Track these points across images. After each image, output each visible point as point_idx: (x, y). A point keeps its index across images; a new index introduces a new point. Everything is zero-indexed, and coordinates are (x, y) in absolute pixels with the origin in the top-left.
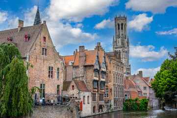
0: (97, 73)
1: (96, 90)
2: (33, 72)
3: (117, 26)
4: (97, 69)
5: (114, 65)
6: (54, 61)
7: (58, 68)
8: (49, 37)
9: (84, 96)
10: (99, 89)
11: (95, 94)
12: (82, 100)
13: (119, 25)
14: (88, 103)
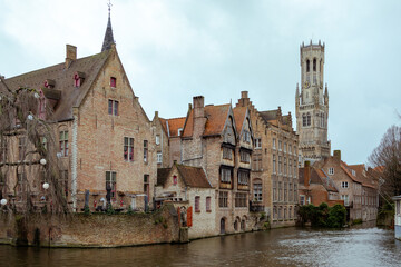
0: (231, 151)
1: (229, 186)
2: (89, 149)
3: (305, 64)
4: (229, 144)
5: (274, 136)
6: (135, 127)
7: (146, 142)
8: (125, 77)
9: (197, 198)
10: (236, 184)
11: (227, 193)
12: (192, 204)
13: (308, 62)
14: (209, 211)
